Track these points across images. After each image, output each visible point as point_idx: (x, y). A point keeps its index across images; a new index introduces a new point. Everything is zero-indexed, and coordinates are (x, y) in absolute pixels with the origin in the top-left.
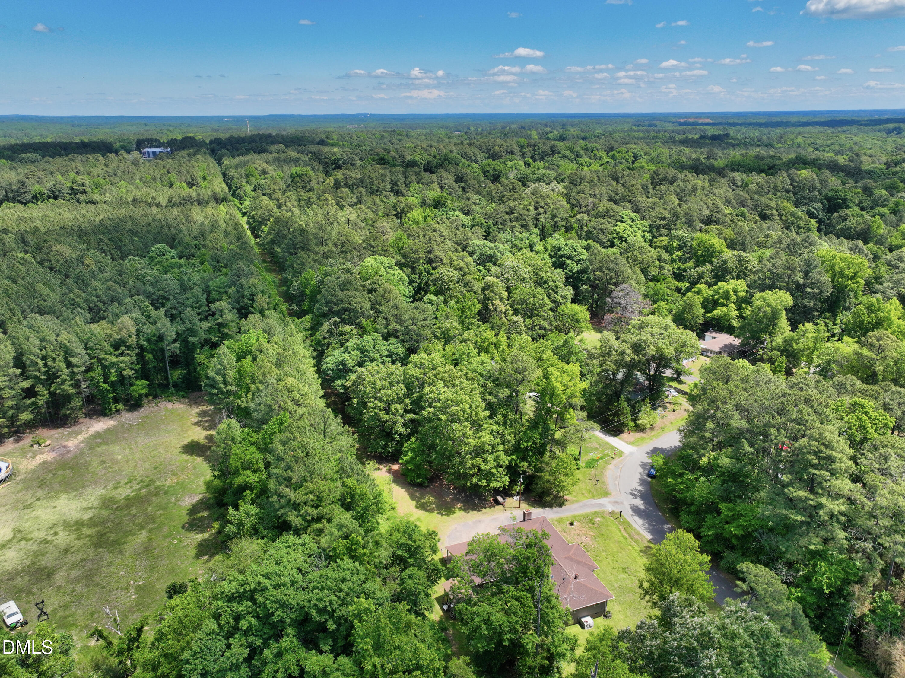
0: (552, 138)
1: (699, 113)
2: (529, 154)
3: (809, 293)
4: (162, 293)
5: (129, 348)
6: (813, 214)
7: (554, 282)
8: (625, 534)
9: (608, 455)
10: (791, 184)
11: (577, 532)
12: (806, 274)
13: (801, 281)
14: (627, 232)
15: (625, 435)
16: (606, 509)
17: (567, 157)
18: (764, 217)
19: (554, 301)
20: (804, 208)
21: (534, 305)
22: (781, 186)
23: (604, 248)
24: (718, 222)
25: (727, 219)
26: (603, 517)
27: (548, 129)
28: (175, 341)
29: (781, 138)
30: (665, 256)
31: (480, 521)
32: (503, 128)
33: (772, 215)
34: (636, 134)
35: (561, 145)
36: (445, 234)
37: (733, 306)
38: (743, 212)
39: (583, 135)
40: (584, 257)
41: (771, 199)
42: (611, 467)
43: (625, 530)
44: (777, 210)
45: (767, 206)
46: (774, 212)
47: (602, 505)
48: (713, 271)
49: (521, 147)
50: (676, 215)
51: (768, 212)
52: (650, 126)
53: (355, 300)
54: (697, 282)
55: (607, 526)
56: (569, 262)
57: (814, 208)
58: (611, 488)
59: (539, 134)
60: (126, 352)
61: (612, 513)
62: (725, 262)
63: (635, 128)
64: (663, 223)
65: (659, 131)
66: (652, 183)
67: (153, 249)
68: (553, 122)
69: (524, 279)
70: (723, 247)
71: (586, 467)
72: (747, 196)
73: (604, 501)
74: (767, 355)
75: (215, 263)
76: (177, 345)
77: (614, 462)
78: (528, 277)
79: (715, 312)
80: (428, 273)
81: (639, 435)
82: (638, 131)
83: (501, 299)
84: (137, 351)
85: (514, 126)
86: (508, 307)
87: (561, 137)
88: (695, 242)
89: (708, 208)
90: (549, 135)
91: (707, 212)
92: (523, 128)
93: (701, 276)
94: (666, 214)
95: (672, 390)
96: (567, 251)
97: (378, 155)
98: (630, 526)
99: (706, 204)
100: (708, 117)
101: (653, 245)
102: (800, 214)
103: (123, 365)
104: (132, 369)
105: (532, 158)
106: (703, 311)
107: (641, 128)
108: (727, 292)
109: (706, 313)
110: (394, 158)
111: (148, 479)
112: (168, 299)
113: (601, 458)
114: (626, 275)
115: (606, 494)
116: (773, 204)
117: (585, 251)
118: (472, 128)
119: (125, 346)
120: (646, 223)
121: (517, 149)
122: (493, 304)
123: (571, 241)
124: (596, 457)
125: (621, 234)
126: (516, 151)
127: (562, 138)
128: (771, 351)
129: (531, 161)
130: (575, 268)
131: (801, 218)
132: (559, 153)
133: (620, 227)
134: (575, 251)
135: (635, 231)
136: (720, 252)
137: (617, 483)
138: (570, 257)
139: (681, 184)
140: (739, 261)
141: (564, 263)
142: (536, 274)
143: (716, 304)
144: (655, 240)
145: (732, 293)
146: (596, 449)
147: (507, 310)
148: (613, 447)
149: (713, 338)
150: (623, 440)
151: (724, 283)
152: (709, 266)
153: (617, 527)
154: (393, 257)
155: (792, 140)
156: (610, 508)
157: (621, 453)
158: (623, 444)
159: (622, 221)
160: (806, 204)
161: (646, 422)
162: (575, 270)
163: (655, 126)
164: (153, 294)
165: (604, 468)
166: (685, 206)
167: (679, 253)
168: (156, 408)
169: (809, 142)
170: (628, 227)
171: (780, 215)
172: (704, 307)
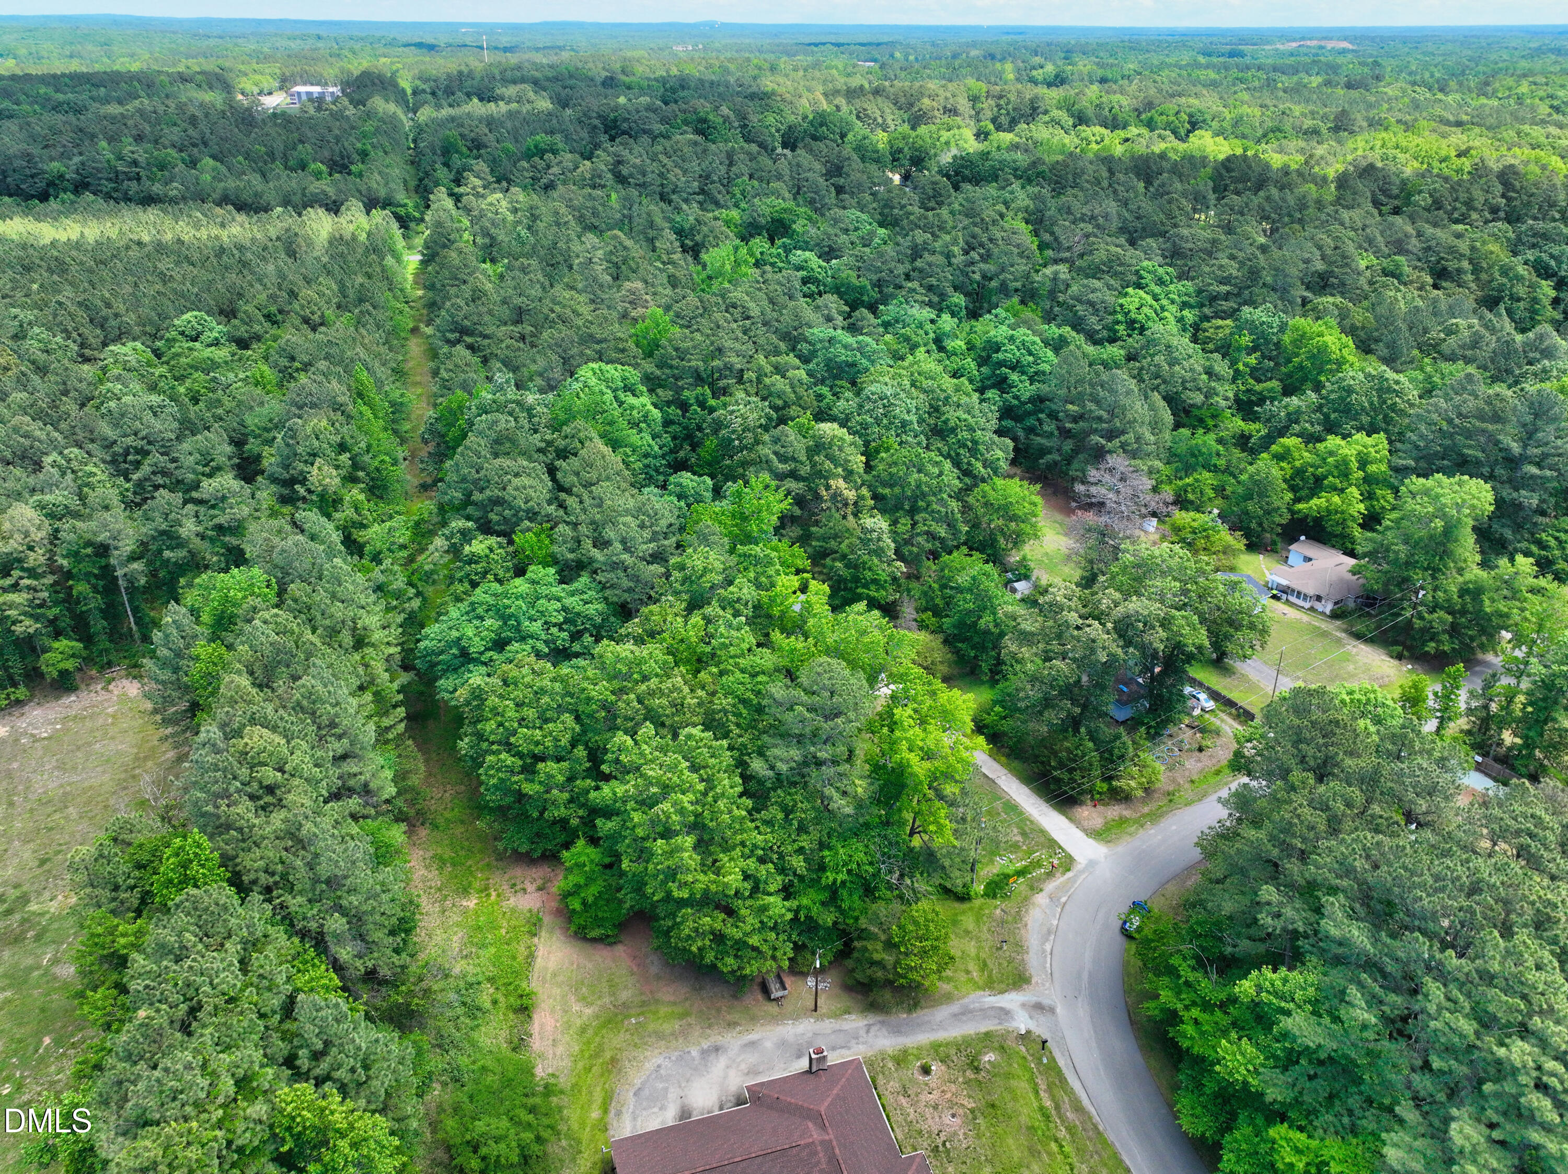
0: (1040, 78)
1: (1331, 30)
2: (989, 114)
3: (1533, 477)
4: (129, 441)
5: (32, 573)
6: (1547, 268)
7: (972, 430)
8: (1048, 1103)
9: (1038, 864)
10: (1503, 196)
11: (935, 1096)
12: (1529, 435)
13: (1516, 448)
14: (1145, 310)
15: (1087, 813)
16: (1014, 1024)
17: (1058, 123)
18: (1441, 275)
19: (967, 473)
20: (1530, 255)
21: (918, 487)
22: (1482, 200)
23: (1095, 343)
24: (1342, 289)
25: (1363, 281)
26: (1002, 1049)
27: (1037, 60)
28: (133, 558)
29: (1487, 84)
30: (1222, 367)
31: (717, 1049)
32: (955, 56)
33: (1459, 271)
34: (1203, 74)
35: (1053, 95)
36: (755, 311)
37: (1354, 492)
38: (1398, 266)
39: (1100, 73)
40: (1046, 367)
41: (1459, 236)
42: (1041, 899)
43: (1049, 1089)
44: (1471, 261)
45: (1452, 250)
46: (1465, 264)
47: (1005, 1013)
48: (1319, 408)
49: (974, 99)
50: (1254, 274)
51: (1452, 265)
52: (1232, 55)
53: (516, 481)
54: (1282, 432)
55: (1008, 1076)
56: (1014, 377)
57: (1552, 256)
58: (1033, 962)
59: (1018, 70)
60: (26, 582)
61: (1026, 1037)
62: (1349, 391)
63: (1202, 60)
64: (1224, 289)
65: (1248, 68)
66: (1215, 190)
67: (176, 322)
68: (1049, 44)
69: (904, 424)
70: (1345, 352)
71: (986, 895)
72: (1409, 229)
73: (1011, 1000)
74: (1421, 618)
75: (284, 362)
76: (136, 566)
77: (1050, 886)
78: (914, 418)
79: (1315, 502)
80: (702, 404)
81: (1115, 811)
82: (1207, 67)
83: (849, 475)
84: (49, 580)
85: (974, 53)
86: (865, 491)
87: (1057, 76)
88: (1286, 338)
89: (1323, 258)
90: (1034, 73)
91: (1320, 266)
92: (992, 57)
93: (1294, 418)
94: (1233, 269)
95: (1203, 696)
96: (1010, 353)
97: (695, 112)
98: (1063, 1080)
99: (1320, 248)
100: (1345, 39)
101: (1201, 335)
102: (1521, 270)
103: (12, 613)
104: (36, 618)
105: (994, 121)
106: (1289, 496)
107: (1215, 60)
108: (1345, 462)
109: (1298, 500)
110: (726, 119)
111: (18, 893)
112: (148, 453)
113: (1021, 873)
114: (1129, 416)
115: (1020, 980)
116: (1463, 246)
117: (1050, 354)
118: (898, 55)
119: (23, 569)
120: (1189, 286)
121: (963, 104)
122: (828, 488)
123: (1023, 330)
124: (1011, 869)
125: (1132, 315)
126: (961, 109)
127: (1058, 81)
128: (1432, 611)
129: (991, 127)
130: (1025, 388)
131: (1519, 278)
132: (1046, 112)
133: (1134, 299)
134: (1030, 353)
135: (1163, 308)
136: (1340, 363)
137: (1048, 947)
138: (1015, 366)
139: (1274, 192)
140: (1380, 390)
141: (1005, 379)
142: (937, 410)
143: (1317, 485)
144: (1206, 325)
145: (1354, 465)
146: (1015, 847)
147: (861, 497)
148: (1052, 845)
149: (1308, 559)
150: (1078, 824)
151: (1338, 440)
152: (1312, 396)
153: (1032, 1080)
154: (636, 366)
155: (1510, 89)
156: (1022, 1023)
157: (1068, 863)
158: (1079, 834)
159: (1139, 286)
160: (1534, 246)
161: (1133, 783)
162: (1025, 396)
163: (1241, 55)
164: (115, 442)
165: (1026, 901)
166: (1276, 253)
167: (1252, 360)
168: (103, 696)
169: (1541, 93)
170: (1149, 299)
171: (1476, 270)
172: (1293, 489)
